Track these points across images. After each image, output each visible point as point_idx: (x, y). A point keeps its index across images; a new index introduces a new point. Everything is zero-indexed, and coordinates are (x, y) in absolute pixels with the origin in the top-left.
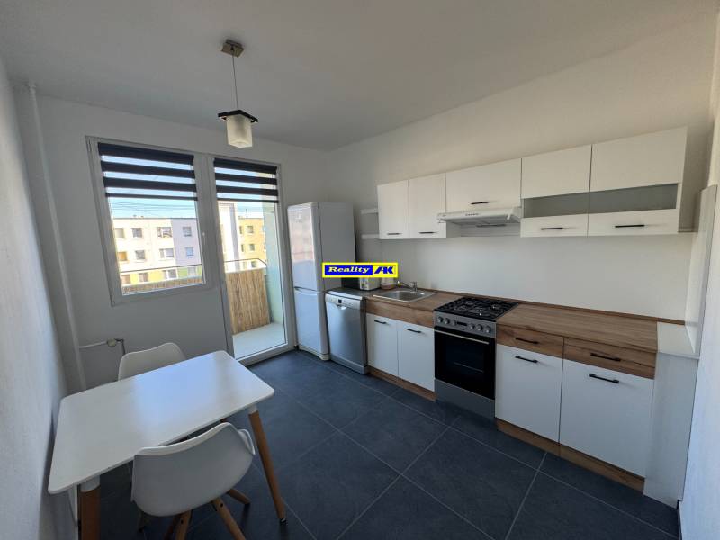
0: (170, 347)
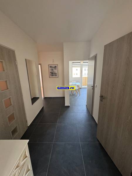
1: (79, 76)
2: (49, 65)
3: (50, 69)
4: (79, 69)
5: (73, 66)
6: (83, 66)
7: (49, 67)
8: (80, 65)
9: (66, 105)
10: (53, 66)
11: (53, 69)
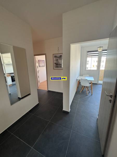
0: (88, 75)
1: (95, 68)
2: (53, 54)
3: (55, 59)
4: (96, 59)
5: (87, 56)
6: (102, 56)
7: (54, 57)
8: (98, 54)
9: (64, 109)
10: (58, 55)
11: (58, 60)
